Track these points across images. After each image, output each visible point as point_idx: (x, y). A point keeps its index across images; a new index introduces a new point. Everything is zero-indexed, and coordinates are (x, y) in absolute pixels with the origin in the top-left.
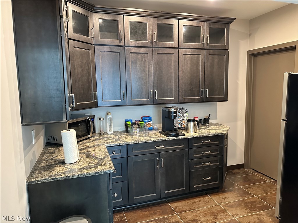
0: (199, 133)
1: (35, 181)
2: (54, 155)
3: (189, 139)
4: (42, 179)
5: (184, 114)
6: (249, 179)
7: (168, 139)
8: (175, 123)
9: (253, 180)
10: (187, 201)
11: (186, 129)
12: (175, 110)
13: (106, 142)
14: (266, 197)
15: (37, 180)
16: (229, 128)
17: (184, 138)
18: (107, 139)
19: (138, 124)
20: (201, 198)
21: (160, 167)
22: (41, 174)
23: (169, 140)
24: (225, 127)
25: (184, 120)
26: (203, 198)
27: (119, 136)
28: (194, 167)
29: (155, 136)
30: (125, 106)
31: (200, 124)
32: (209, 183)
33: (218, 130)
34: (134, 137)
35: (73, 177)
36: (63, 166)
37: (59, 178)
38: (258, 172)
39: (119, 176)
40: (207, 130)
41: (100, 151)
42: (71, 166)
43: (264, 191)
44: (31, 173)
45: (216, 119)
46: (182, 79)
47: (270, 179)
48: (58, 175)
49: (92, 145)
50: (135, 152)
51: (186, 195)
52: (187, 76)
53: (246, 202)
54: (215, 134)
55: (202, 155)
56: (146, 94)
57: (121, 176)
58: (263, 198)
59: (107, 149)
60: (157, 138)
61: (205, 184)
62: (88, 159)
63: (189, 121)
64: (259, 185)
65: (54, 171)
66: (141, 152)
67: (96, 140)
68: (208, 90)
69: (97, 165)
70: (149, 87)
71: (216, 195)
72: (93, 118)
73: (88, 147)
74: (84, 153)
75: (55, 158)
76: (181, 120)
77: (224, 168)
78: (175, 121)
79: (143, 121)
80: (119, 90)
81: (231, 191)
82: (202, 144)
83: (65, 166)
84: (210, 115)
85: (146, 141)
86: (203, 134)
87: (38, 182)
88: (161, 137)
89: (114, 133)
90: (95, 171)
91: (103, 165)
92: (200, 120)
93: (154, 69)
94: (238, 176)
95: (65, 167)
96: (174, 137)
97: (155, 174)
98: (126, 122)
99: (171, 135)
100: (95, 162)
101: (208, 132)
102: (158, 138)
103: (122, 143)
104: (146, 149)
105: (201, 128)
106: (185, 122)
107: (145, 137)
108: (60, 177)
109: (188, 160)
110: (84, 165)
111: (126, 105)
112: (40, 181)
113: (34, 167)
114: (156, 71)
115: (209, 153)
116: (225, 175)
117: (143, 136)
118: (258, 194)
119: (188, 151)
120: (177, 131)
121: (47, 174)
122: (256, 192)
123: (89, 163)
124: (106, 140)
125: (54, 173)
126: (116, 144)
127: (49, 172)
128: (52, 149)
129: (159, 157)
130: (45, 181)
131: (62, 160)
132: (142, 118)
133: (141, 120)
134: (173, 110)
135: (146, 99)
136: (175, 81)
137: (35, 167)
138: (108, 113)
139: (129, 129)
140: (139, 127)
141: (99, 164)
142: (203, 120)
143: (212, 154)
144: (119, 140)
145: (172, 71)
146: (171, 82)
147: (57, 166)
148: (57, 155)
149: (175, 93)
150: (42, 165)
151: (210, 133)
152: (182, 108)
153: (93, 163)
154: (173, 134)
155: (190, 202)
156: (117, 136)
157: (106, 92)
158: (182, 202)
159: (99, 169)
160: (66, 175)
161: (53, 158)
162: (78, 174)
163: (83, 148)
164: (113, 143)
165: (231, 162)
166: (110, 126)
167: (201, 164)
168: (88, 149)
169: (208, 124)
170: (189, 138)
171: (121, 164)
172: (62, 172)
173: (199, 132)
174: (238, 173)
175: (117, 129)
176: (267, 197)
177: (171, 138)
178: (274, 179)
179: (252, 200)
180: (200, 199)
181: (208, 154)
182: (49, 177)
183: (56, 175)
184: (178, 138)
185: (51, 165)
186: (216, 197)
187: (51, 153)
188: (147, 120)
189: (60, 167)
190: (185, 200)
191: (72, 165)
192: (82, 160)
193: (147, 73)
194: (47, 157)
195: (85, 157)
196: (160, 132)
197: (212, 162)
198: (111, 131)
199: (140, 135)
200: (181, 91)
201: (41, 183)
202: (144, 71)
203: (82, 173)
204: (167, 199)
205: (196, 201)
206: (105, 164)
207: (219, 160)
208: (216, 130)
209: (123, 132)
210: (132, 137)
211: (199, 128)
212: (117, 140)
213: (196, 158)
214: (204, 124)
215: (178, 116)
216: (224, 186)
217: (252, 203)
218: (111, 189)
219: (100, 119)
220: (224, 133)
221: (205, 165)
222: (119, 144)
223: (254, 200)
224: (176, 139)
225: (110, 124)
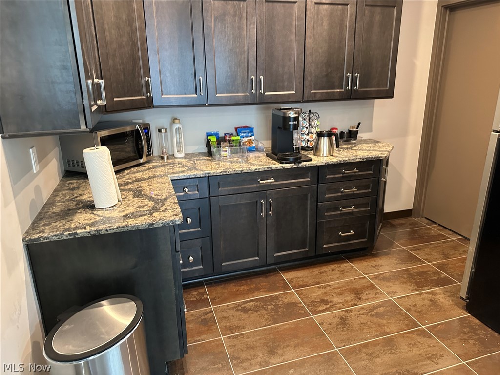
0: (337, 157)
1: (38, 238)
2: (76, 193)
3: (318, 168)
4: (51, 234)
5: (313, 123)
6: (420, 236)
7: (282, 167)
8: (295, 138)
9: (427, 236)
10: (311, 270)
11: (316, 149)
12: (296, 113)
13: (171, 171)
14: (446, 265)
15: (43, 237)
16: (393, 148)
17: (309, 165)
18: (173, 166)
19: (229, 141)
20: (336, 265)
21: (267, 215)
22: (50, 226)
23: (284, 170)
24: (385, 146)
25: (311, 133)
26: (339, 265)
27: (194, 162)
28: (326, 214)
29: (259, 162)
30: (204, 106)
31: (341, 142)
32: (350, 241)
33: (373, 150)
34: (222, 163)
35: (108, 231)
36: (90, 212)
37: (83, 233)
38: (436, 223)
39: (196, 229)
40: (353, 151)
41: (160, 187)
42: (104, 213)
43: (443, 254)
44: (33, 223)
45: (370, 130)
46: (311, 54)
47: (455, 235)
48: (81, 229)
49: (146, 176)
50: (223, 190)
51: (310, 260)
52: (322, 48)
53: (411, 272)
54: (366, 158)
55: (340, 194)
56: (243, 84)
57: (199, 229)
58: (442, 267)
59: (171, 183)
60: (261, 165)
61: (343, 243)
62: (137, 201)
63: (320, 135)
64: (436, 245)
65: (74, 221)
66: (234, 190)
67: (154, 167)
68: (359, 75)
69: (151, 211)
70: (248, 70)
71: (362, 260)
72: (146, 128)
73: (139, 180)
74: (130, 190)
75: (78, 198)
76: (306, 133)
77: (377, 216)
78: (296, 136)
79: (238, 136)
80: (192, 74)
81: (387, 254)
82: (341, 175)
83: (95, 213)
84: (359, 123)
85: (242, 171)
86: (345, 159)
87: (44, 239)
88: (268, 163)
89: (187, 156)
90: (148, 221)
91: (163, 211)
92: (342, 133)
93: (259, 32)
94: (400, 231)
95: (93, 214)
96: (293, 164)
97: (257, 226)
98: (207, 136)
99: (288, 159)
100: (149, 205)
101: (354, 154)
102: (264, 165)
103: (200, 174)
104: (242, 185)
105: (342, 148)
106: (314, 137)
107: (242, 164)
108: (84, 231)
109: (316, 203)
110: (129, 212)
111: (206, 104)
112: (47, 238)
113: (40, 213)
114: (262, 38)
115: (354, 191)
116: (379, 228)
117: (237, 162)
118: (433, 260)
119: (316, 188)
120: (299, 152)
121: (60, 226)
122: (430, 256)
123: (138, 207)
124: (172, 168)
125: (73, 224)
126: (189, 176)
127: (64, 222)
128: (75, 182)
129: (266, 198)
130: (57, 237)
131: (90, 201)
132: (236, 129)
133: (235, 133)
134: (292, 114)
135: (243, 94)
136: (298, 58)
137: (42, 213)
138: (174, 120)
139: (213, 149)
140: (230, 146)
141: (155, 209)
142: (347, 133)
143: (358, 192)
144: (195, 168)
145: (293, 37)
146: (290, 59)
147: (81, 212)
148: (83, 193)
149: (297, 81)
150: (54, 211)
151: (357, 156)
152: (310, 111)
153: (145, 207)
154: (291, 159)
155: (316, 271)
156: (192, 162)
157: (168, 78)
158: (303, 271)
159: (154, 219)
160: (94, 228)
161: (74, 198)
162: (115, 227)
163: (129, 180)
164: (183, 174)
165: (389, 207)
166: (178, 144)
167: (337, 209)
168: (138, 183)
169: (354, 141)
170: (319, 166)
171: (199, 209)
172: (89, 222)
173: (337, 155)
174: (402, 225)
175: (192, 149)
176: (448, 264)
177: (287, 166)
178: (462, 236)
179: (422, 270)
180: (333, 266)
181: (352, 193)
182: (64, 231)
183: (77, 228)
184: (300, 165)
185: (70, 210)
186: (360, 265)
187: (72, 189)
188: (245, 133)
189: (86, 213)
190: (308, 267)
191: (108, 210)
192: (125, 202)
193: (245, 42)
194: (65, 196)
195: (131, 197)
196: (267, 156)
197: (357, 206)
198: (181, 153)
199: (232, 160)
200: (309, 78)
201: (51, 241)
202: (240, 37)
203: (124, 224)
204: (278, 266)
205: (327, 269)
206: (166, 209)
207: (370, 203)
208: (369, 150)
209: (203, 154)
210: (219, 164)
211: (338, 147)
212: (190, 169)
213: (330, 199)
214: (347, 141)
215: (300, 125)
216: (375, 246)
217: (421, 274)
218: (178, 252)
219: (160, 131)
220: (382, 155)
221: (345, 212)
222: (194, 175)
223: (425, 270)
224: (296, 166)
225: (178, 141)
